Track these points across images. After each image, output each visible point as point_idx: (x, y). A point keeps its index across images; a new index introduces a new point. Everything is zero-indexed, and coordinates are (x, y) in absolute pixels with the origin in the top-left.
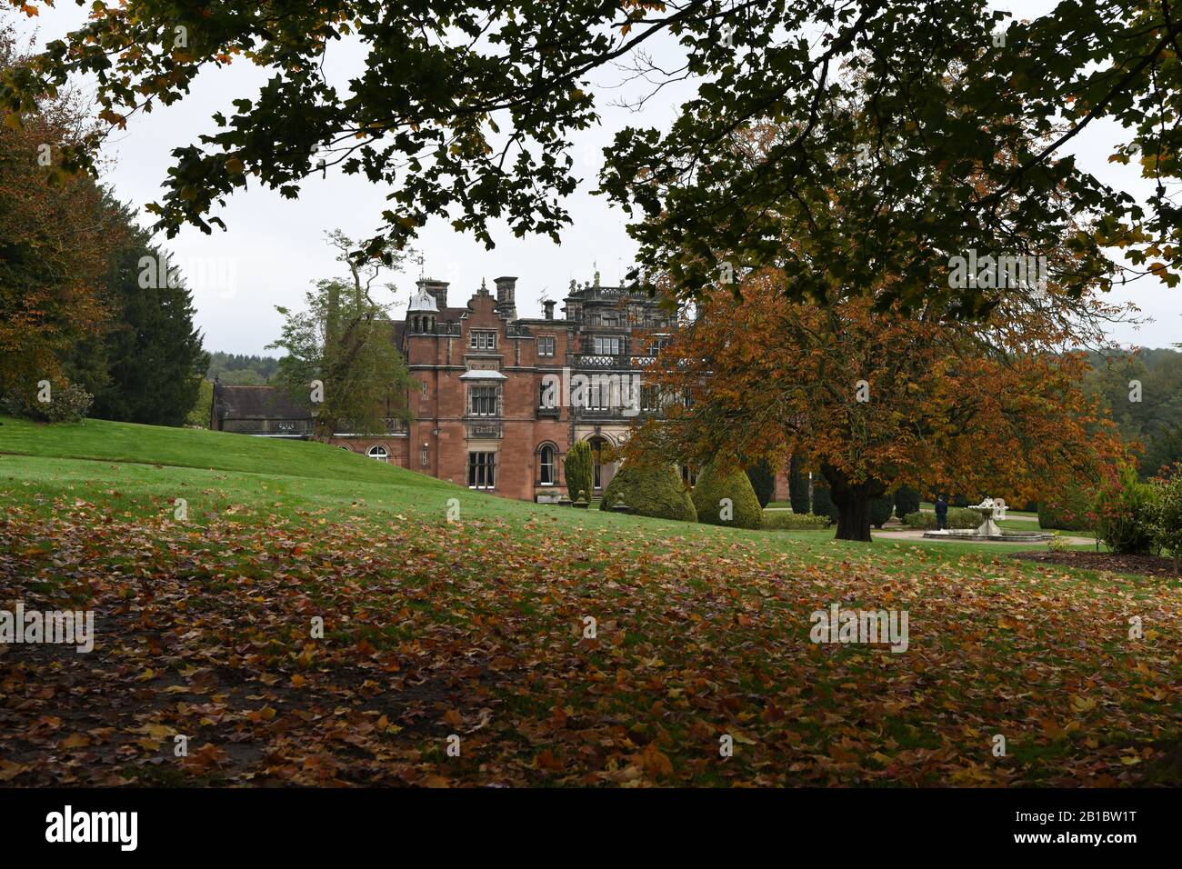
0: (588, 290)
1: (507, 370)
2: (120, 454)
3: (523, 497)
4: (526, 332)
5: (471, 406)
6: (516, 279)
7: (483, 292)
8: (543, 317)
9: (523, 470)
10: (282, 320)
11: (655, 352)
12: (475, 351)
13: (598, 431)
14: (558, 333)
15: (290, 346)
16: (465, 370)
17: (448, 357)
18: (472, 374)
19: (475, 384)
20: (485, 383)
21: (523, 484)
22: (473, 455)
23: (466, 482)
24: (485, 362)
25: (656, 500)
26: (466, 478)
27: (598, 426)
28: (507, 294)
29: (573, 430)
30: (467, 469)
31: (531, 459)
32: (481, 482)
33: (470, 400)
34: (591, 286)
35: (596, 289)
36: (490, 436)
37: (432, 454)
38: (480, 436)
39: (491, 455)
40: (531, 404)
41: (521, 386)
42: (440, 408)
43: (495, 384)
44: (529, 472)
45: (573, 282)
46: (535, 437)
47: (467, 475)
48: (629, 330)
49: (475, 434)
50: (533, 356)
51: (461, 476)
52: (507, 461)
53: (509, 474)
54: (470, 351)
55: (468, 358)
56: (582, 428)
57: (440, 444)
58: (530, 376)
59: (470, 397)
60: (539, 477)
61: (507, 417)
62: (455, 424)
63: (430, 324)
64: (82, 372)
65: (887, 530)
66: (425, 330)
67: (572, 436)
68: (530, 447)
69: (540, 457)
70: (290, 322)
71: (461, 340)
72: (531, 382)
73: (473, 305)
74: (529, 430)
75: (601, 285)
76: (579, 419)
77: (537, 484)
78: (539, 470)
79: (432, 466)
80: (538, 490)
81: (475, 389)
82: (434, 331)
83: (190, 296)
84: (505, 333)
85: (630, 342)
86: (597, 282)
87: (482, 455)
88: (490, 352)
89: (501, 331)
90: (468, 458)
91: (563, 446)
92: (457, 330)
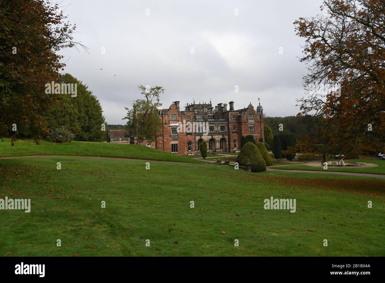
0: (192, 105)
1: (180, 123)
3: (185, 154)
4: (184, 114)
5: (171, 133)
6: (180, 102)
7: (172, 105)
9: (185, 148)
12: (172, 119)
13: (201, 137)
14: (191, 114)
16: (169, 124)
17: (165, 121)
18: (171, 125)
19: (172, 127)
20: (175, 127)
21: (185, 151)
22: (172, 145)
23: (171, 152)
24: (174, 122)
28: (177, 105)
29: (195, 137)
30: (171, 148)
31: (186, 145)
32: (175, 151)
33: (171, 131)
35: (194, 105)
36: (176, 140)
37: (162, 145)
38: (173, 140)
39: (177, 144)
42: (164, 133)
43: (177, 127)
44: (186, 148)
46: (187, 139)
47: (171, 150)
48: (204, 113)
49: (173, 139)
51: (170, 150)
52: (180, 146)
53: (181, 149)
54: (171, 119)
55: (170, 121)
56: (197, 137)
57: (164, 142)
59: (171, 130)
60: (188, 149)
61: (180, 135)
62: (168, 137)
63: (161, 113)
66: (159, 114)
67: (195, 139)
68: (186, 142)
69: (188, 144)
70: (129, 112)
71: (169, 116)
73: (171, 108)
76: (196, 135)
77: (188, 151)
78: (188, 147)
79: (163, 148)
80: (188, 152)
81: (172, 128)
82: (162, 114)
85: (204, 116)
86: (194, 103)
87: (174, 144)
88: (176, 119)
89: (178, 114)
90: (171, 145)
91: (193, 141)
92: (167, 114)
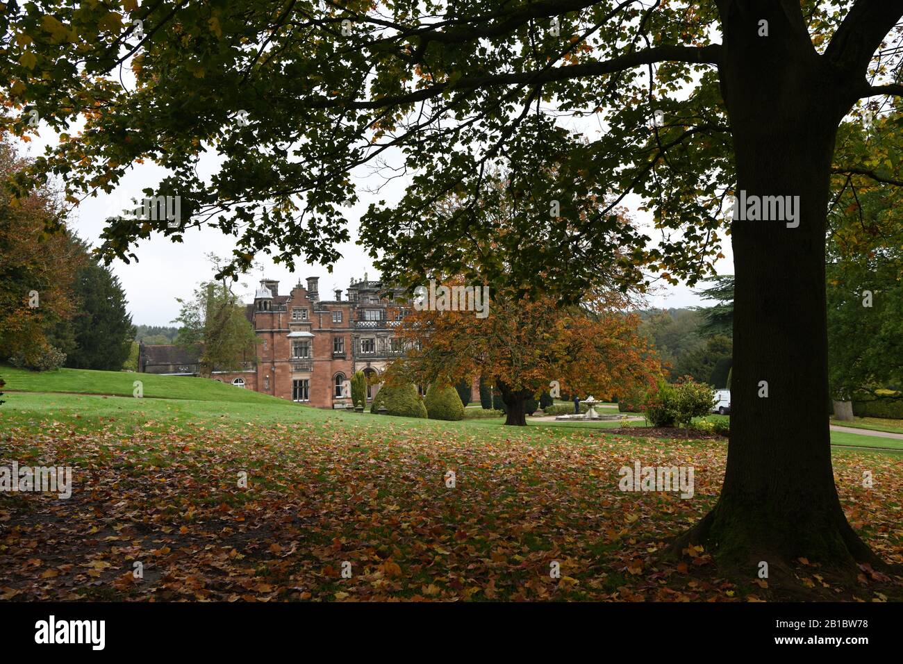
0: (361, 283)
1: (315, 331)
2: (83, 389)
3: (326, 405)
4: (325, 308)
5: (293, 353)
6: (319, 278)
7: (299, 286)
8: (335, 300)
9: (325, 390)
10: (180, 306)
11: (401, 318)
12: (295, 321)
13: (369, 365)
14: (344, 308)
15: (185, 321)
16: (289, 332)
17: (279, 324)
18: (294, 334)
19: (296, 340)
20: (301, 339)
21: (325, 397)
22: (295, 382)
23: (292, 398)
24: (301, 327)
25: (403, 405)
26: (292, 394)
27: (369, 362)
28: (313, 287)
29: (354, 365)
30: (292, 390)
31: (330, 383)
32: (301, 397)
33: (293, 349)
34: (362, 281)
35: (366, 283)
36: (306, 370)
37: (271, 382)
38: (298, 370)
39: (306, 381)
40: (329, 350)
41: (324, 340)
42: (275, 355)
43: (308, 339)
44: (329, 391)
45: (352, 279)
46: (332, 370)
48: (385, 306)
49: (296, 369)
50: (330, 323)
51: (289, 394)
52: (316, 384)
53: (317, 392)
54: (292, 321)
55: (291, 325)
56: (359, 363)
57: (276, 376)
58: (328, 334)
59: (293, 347)
60: (335, 393)
61: (315, 359)
62: (285, 364)
63: (268, 305)
64: (60, 340)
65: (536, 416)
66: (266, 309)
67: (354, 368)
68: (329, 376)
69: (335, 381)
70: (184, 307)
71: (287, 314)
72: (329, 337)
73: (294, 294)
74: (328, 366)
75: (369, 280)
76: (357, 358)
77: (333, 398)
78: (335, 389)
79: (271, 389)
80: (335, 401)
81: (296, 343)
82: (270, 309)
83: (124, 293)
84: (313, 310)
85: (386, 313)
86: (366, 278)
87: (301, 381)
88: (305, 321)
89: (310, 308)
90: (293, 383)
91: (349, 374)
92: (284, 309)
